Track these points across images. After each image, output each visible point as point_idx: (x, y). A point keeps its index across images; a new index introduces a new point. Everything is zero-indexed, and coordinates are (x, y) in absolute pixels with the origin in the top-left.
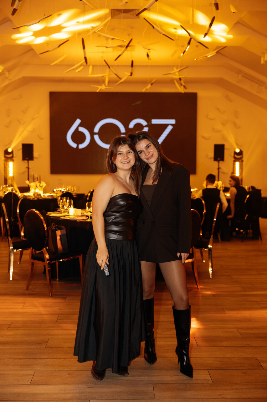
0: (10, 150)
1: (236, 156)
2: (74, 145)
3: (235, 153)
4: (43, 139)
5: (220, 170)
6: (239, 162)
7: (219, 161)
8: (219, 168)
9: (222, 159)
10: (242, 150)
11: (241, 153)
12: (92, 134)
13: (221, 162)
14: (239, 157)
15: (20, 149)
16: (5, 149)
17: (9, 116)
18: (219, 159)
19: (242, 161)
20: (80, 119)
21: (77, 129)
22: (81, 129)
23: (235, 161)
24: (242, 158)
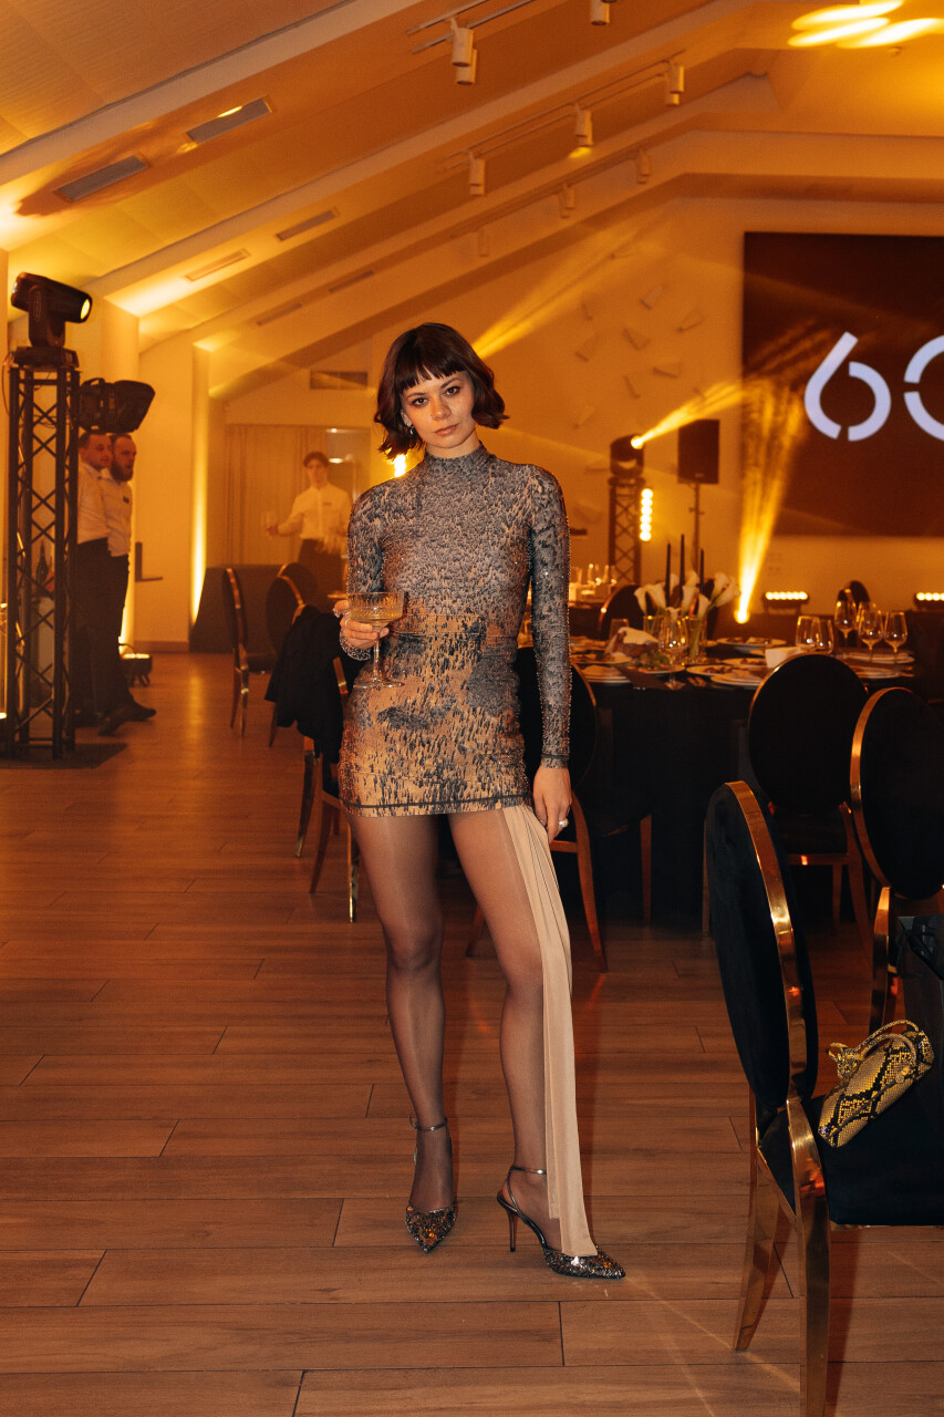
2: (831, 429)
12: (898, 388)
17: (590, 318)
20: (854, 333)
21: (844, 367)
22: (859, 370)
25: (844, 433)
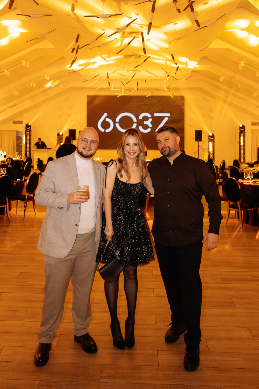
0: (61, 134)
1: (210, 138)
2: (102, 130)
3: (209, 136)
4: (82, 126)
5: (199, 147)
6: (212, 142)
7: (198, 141)
8: (198, 146)
9: (201, 140)
10: (214, 134)
11: (213, 136)
12: (115, 123)
13: (200, 142)
14: (212, 138)
15: (67, 133)
16: (58, 133)
17: (60, 111)
18: (198, 140)
19: (214, 141)
20: (107, 113)
21: (105, 119)
22: (107, 120)
23: (209, 141)
24: (214, 139)
25: (105, 131)
